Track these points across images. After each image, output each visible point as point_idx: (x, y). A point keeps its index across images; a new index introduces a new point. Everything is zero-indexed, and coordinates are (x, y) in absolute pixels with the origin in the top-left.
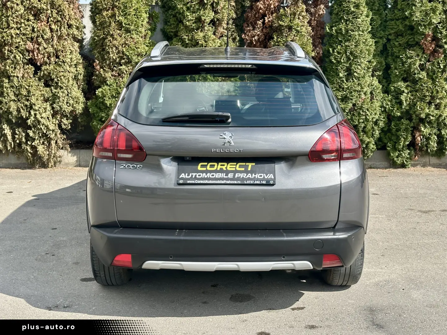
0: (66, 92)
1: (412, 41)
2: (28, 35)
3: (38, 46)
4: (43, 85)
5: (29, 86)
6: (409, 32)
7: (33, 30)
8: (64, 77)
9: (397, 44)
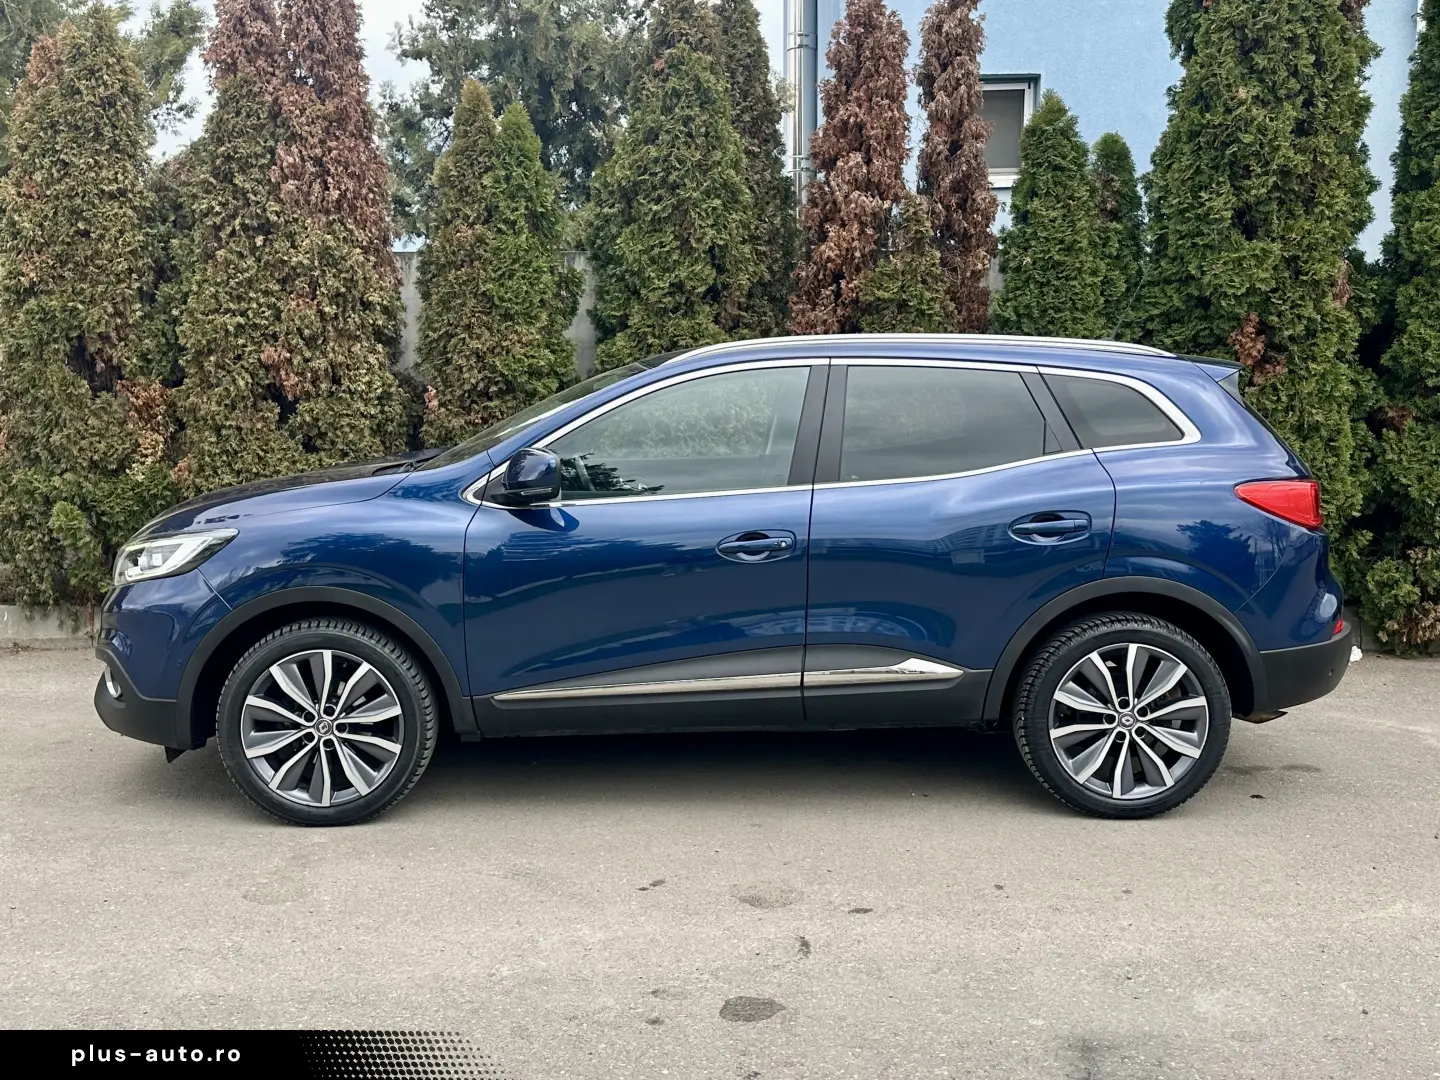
1: (1204, 337)
2: (267, 328)
3: (288, 355)
4: (301, 448)
5: (266, 452)
6: (1198, 312)
7: (278, 318)
8: (352, 427)
9: (1168, 341)
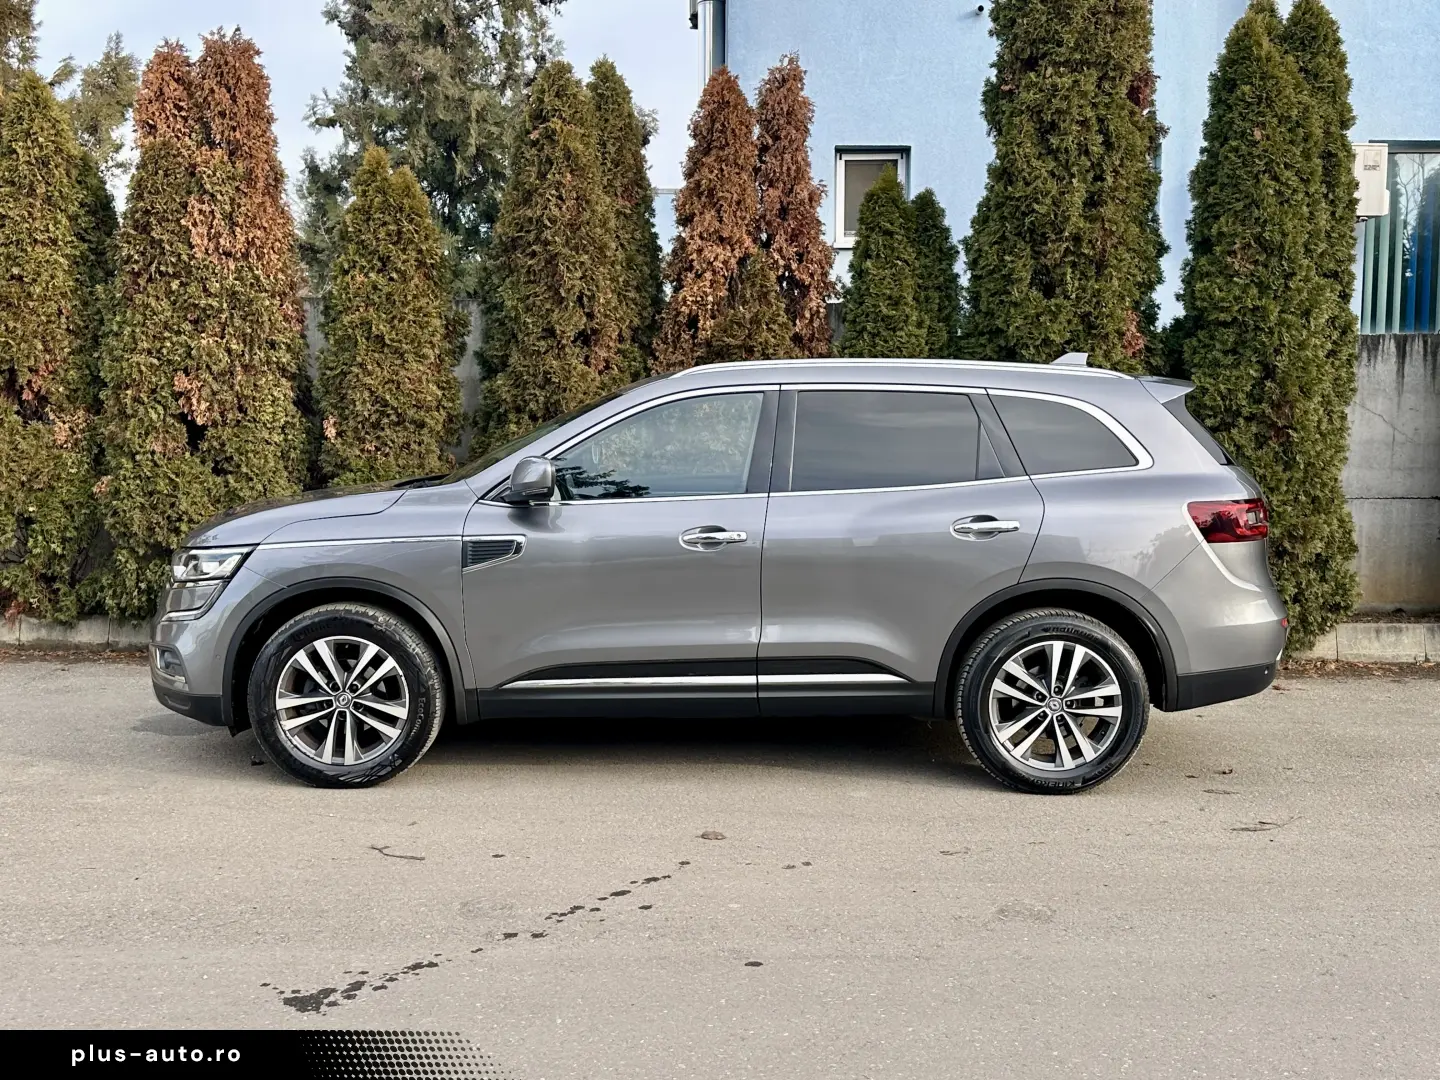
0: (260, 487)
2: (179, 364)
4: (209, 470)
8: (256, 453)
